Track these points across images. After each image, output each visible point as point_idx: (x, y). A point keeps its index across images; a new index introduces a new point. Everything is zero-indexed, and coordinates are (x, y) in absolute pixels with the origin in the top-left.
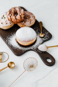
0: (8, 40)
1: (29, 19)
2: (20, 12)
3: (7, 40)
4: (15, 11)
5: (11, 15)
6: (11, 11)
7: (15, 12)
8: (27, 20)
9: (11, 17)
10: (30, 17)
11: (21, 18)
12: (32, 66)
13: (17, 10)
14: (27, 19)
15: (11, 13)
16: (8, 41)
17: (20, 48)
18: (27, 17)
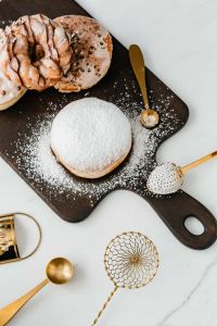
0: (24, 158)
1: (88, 57)
2: (50, 42)
3: (18, 161)
4: (31, 40)
5: (19, 63)
6: (14, 44)
7: (29, 43)
8: (83, 63)
9: (18, 72)
10: (92, 47)
11: (61, 69)
12: (135, 260)
13: (36, 34)
14: (84, 60)
15: (15, 55)
16: (23, 162)
17: (77, 188)
18: (82, 53)
